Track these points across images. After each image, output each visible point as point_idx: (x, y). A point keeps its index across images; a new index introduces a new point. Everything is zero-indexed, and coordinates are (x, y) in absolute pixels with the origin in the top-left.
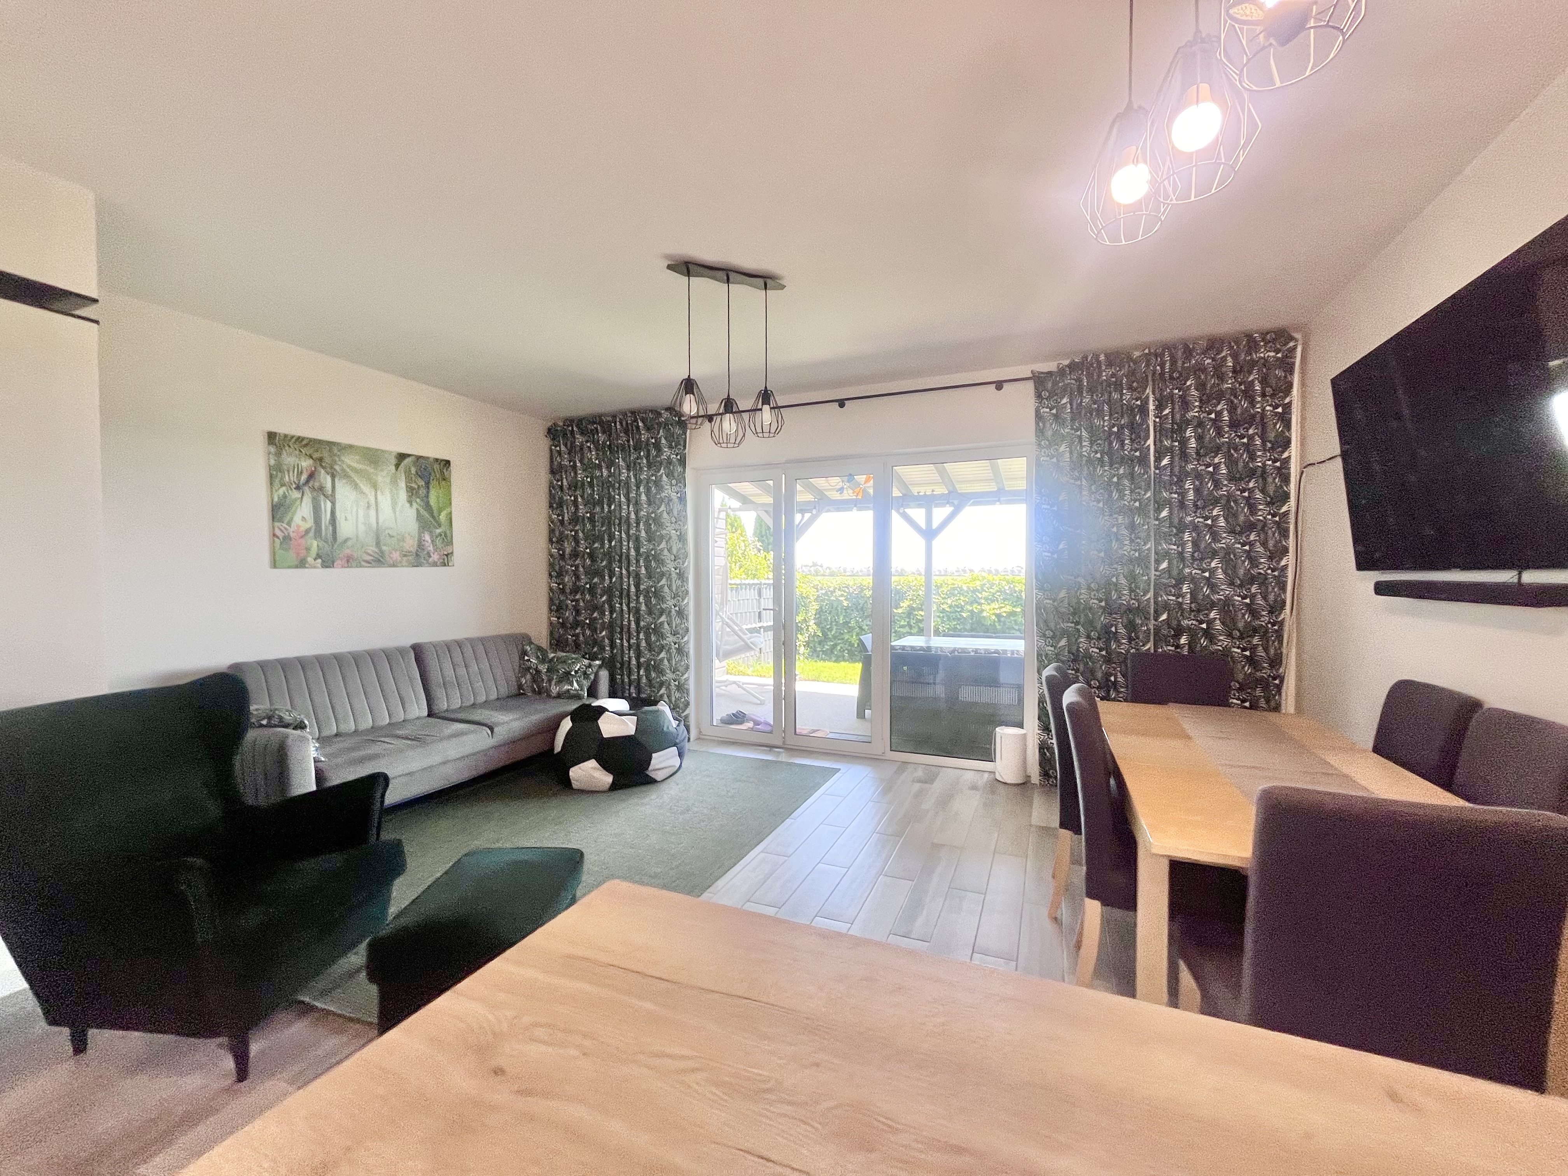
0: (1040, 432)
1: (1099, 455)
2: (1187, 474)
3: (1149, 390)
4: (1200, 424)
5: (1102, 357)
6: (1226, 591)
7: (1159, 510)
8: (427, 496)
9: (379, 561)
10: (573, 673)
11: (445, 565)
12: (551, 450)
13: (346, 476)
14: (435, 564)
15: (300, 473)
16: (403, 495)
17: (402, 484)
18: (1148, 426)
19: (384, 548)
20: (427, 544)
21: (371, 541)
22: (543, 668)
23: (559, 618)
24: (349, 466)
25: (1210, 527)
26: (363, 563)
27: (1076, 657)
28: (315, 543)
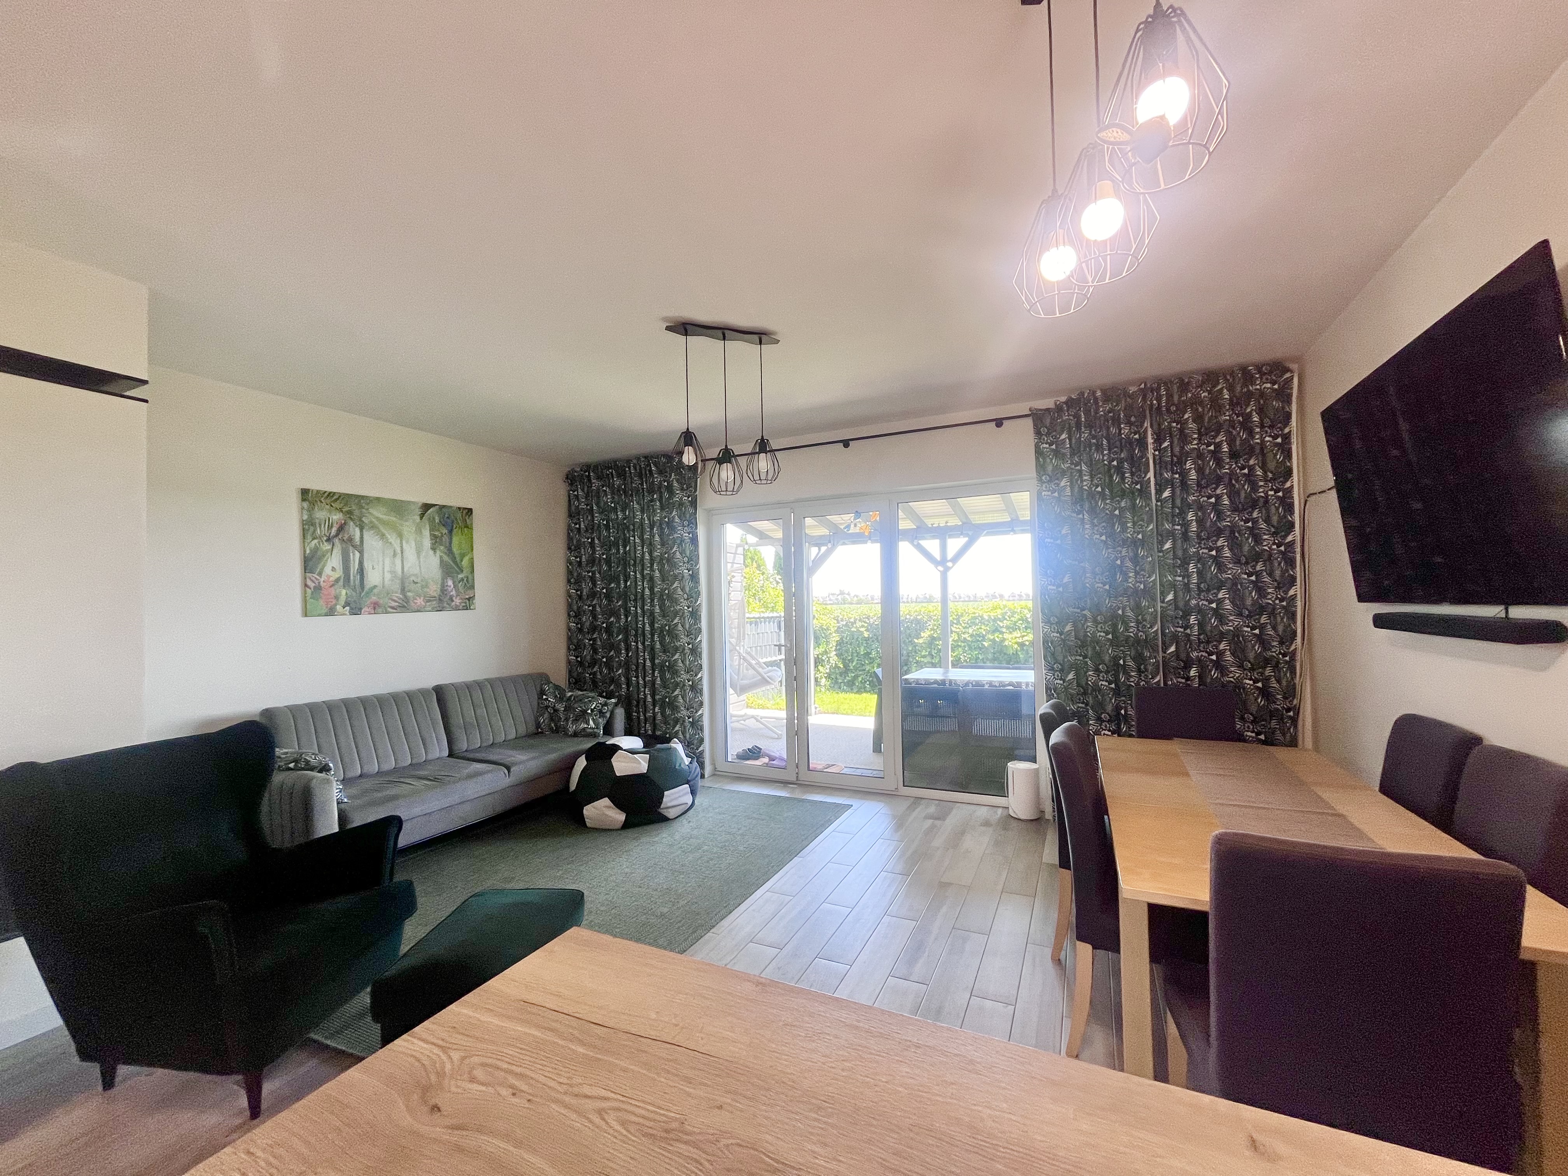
0: (1041, 468)
1: (1099, 489)
2: (1189, 506)
3: (1147, 424)
4: (1200, 456)
5: (1099, 394)
6: (1234, 622)
7: (1161, 543)
8: (450, 543)
9: (404, 606)
10: (589, 711)
11: (467, 609)
12: (569, 496)
13: (373, 527)
14: (457, 609)
15: (330, 527)
16: (427, 542)
17: (426, 533)
18: (1148, 459)
19: (409, 594)
20: (450, 589)
21: (397, 586)
22: (561, 707)
23: (577, 657)
24: (377, 518)
25: (1215, 558)
26: (389, 610)
27: (1085, 691)
28: (344, 592)
